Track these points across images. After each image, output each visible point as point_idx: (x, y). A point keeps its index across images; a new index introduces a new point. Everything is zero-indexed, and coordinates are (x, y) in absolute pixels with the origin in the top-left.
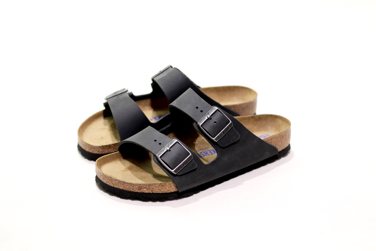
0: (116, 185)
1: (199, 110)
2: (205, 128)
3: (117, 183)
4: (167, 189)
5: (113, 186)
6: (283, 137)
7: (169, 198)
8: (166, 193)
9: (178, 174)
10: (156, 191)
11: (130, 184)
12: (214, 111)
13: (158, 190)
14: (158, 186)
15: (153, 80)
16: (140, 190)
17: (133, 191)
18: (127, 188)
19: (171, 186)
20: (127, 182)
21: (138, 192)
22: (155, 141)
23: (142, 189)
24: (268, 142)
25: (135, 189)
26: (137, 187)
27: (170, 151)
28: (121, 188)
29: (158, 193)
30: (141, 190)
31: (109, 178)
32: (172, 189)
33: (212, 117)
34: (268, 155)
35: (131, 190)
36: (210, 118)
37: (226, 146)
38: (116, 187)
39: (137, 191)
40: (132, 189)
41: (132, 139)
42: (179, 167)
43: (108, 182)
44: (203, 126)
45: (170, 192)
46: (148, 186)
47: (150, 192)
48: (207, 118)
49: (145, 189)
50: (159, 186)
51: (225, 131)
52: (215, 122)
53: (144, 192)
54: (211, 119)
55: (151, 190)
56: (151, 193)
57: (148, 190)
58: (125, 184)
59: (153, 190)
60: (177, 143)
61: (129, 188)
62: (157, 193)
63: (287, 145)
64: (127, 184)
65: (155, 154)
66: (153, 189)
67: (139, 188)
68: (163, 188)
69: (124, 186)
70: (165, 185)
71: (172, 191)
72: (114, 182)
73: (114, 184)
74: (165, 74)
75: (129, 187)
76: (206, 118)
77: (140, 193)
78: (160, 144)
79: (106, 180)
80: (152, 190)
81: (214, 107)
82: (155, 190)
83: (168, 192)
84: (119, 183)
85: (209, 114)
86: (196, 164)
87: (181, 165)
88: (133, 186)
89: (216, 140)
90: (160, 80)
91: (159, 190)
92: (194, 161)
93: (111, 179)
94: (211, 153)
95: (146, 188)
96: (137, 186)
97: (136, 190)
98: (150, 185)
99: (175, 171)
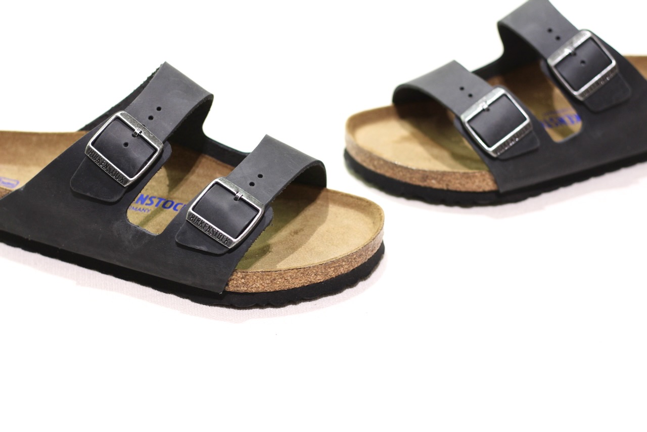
0: (380, 168)
1: (553, 35)
2: (562, 73)
3: (381, 164)
4: (476, 184)
5: (373, 169)
7: (479, 202)
9: (500, 158)
10: (456, 186)
11: (406, 170)
12: (584, 40)
13: (459, 185)
14: (459, 178)
17: (412, 182)
18: (399, 176)
20: (400, 165)
21: (419, 185)
22: (462, 89)
23: (428, 181)
26: (419, 176)
27: (489, 111)
28: (388, 174)
29: (458, 190)
30: (426, 181)
31: (366, 154)
32: (486, 186)
35: (408, 180)
36: (573, 52)
38: (378, 171)
40: (409, 177)
43: (364, 162)
44: (559, 67)
45: (481, 190)
46: (439, 175)
47: (442, 188)
49: (433, 181)
50: (461, 177)
52: (583, 62)
53: (431, 185)
54: (575, 55)
55: (446, 183)
56: (446, 189)
57: (439, 182)
58: (396, 169)
59: (450, 184)
60: (505, 98)
61: (404, 176)
62: (456, 191)
64: (400, 170)
65: (459, 115)
66: (449, 181)
67: (423, 178)
68: (470, 182)
69: (395, 172)
70: (473, 176)
71: (486, 190)
72: (376, 163)
73: (375, 167)
75: (404, 174)
76: (567, 52)
78: (470, 95)
79: (361, 156)
80: (447, 185)
81: (584, 31)
82: (453, 183)
83: (479, 190)
84: (386, 166)
86: (538, 140)
89: (580, 96)
91: (462, 185)
92: (534, 134)
93: (371, 156)
95: (435, 179)
96: (420, 173)
97: (417, 180)
98: (444, 174)
99: (495, 151)
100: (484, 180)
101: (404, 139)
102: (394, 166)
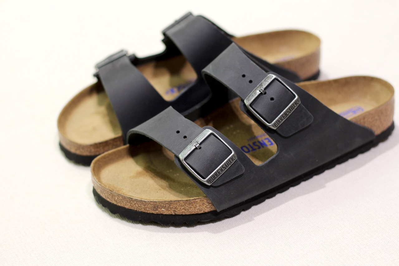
0: (120, 202)
1: (247, 79)
2: (256, 109)
3: (120, 199)
4: (197, 208)
5: (115, 203)
6: (382, 113)
7: (202, 221)
8: (197, 214)
9: (214, 185)
10: (181, 211)
11: (140, 202)
12: (270, 81)
13: (183, 210)
14: (183, 204)
15: (164, 34)
16: (155, 210)
17: (146, 211)
18: (135, 207)
19: (203, 203)
20: (135, 198)
21: (153, 214)
22: (178, 132)
23: (159, 209)
24: (359, 123)
25: (148, 209)
26: (151, 206)
27: (200, 148)
28: (127, 207)
29: (184, 214)
30: (157, 210)
31: (108, 192)
32: (206, 208)
33: (267, 91)
34: (359, 142)
35: (143, 210)
36: (263, 91)
37: (291, 134)
38: (119, 205)
39: (151, 212)
40: (143, 208)
41: (143, 129)
42: (216, 173)
43: (108, 198)
44: (253, 105)
45: (202, 212)
46: (167, 204)
47: (171, 214)
48: (260, 92)
49: (163, 210)
50: (185, 204)
51: (288, 112)
52: (272, 99)
53: (162, 213)
54: (265, 93)
55: (173, 209)
56: (174, 214)
57: (167, 210)
58: (133, 202)
59: (177, 210)
60: (212, 136)
61: (139, 207)
62: (182, 215)
63: (389, 124)
64: (135, 202)
65: (177, 154)
66: (175, 208)
67: (154, 207)
68: (192, 207)
69: (132, 205)
70: (194, 202)
71: (207, 210)
72: (116, 198)
73: (116, 201)
74: (182, 25)
75: (140, 205)
76: (258, 92)
77: (157, 214)
78: (185, 137)
79: (105, 194)
80: (174, 211)
81: (270, 75)
82: (179, 209)
83: (200, 212)
84: (124, 200)
85: (262, 85)
86: (243, 167)
87: (218, 170)
88: (145, 205)
89: (273, 127)
90: (176, 34)
91: (186, 210)
92: (239, 162)
93: (112, 194)
94: (270, 143)
95: (164, 207)
96: (151, 204)
97: (150, 210)
98: (170, 202)
99: (208, 181)
100: (203, 204)
101: (139, 174)
102: (131, 200)
